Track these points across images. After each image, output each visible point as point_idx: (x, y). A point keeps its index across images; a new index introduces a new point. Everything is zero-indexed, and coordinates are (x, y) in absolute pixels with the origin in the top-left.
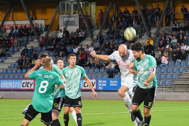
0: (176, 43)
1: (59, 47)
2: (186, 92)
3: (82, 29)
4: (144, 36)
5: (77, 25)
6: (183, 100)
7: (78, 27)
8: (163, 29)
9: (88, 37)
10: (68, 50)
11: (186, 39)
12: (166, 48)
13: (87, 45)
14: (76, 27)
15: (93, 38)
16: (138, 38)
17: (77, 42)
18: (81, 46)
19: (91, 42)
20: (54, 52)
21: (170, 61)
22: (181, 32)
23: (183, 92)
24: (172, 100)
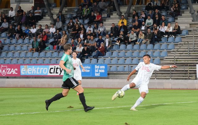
0: (152, 24)
1: (13, 27)
2: (171, 79)
3: (39, 7)
4: (112, 15)
5: (32, 2)
6: (168, 88)
7: (33, 5)
8: (134, 8)
9: (45, 16)
10: (24, 31)
11: (164, 19)
12: (142, 29)
13: (47, 25)
14: (31, 4)
15: (53, 18)
16: (107, 17)
17: (33, 20)
18: (40, 26)
19: (51, 22)
20: (7, 33)
21: (147, 44)
22: (157, 11)
23: (167, 79)
24: (155, 88)
